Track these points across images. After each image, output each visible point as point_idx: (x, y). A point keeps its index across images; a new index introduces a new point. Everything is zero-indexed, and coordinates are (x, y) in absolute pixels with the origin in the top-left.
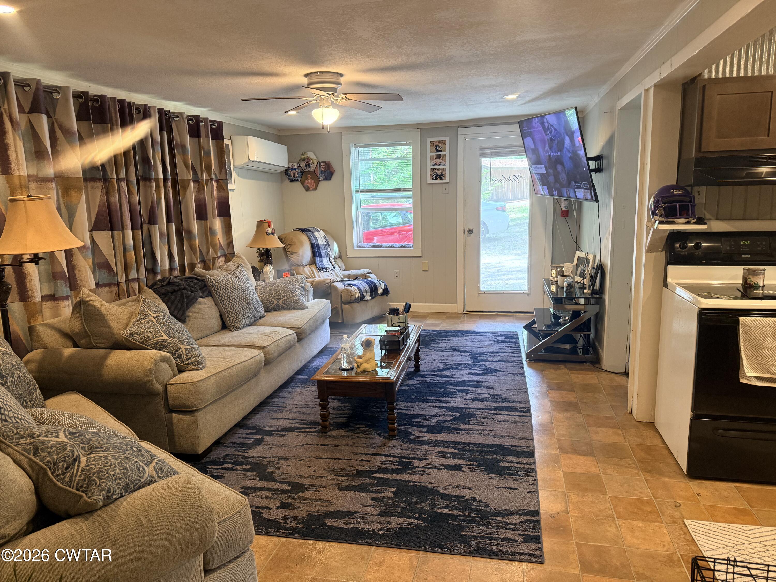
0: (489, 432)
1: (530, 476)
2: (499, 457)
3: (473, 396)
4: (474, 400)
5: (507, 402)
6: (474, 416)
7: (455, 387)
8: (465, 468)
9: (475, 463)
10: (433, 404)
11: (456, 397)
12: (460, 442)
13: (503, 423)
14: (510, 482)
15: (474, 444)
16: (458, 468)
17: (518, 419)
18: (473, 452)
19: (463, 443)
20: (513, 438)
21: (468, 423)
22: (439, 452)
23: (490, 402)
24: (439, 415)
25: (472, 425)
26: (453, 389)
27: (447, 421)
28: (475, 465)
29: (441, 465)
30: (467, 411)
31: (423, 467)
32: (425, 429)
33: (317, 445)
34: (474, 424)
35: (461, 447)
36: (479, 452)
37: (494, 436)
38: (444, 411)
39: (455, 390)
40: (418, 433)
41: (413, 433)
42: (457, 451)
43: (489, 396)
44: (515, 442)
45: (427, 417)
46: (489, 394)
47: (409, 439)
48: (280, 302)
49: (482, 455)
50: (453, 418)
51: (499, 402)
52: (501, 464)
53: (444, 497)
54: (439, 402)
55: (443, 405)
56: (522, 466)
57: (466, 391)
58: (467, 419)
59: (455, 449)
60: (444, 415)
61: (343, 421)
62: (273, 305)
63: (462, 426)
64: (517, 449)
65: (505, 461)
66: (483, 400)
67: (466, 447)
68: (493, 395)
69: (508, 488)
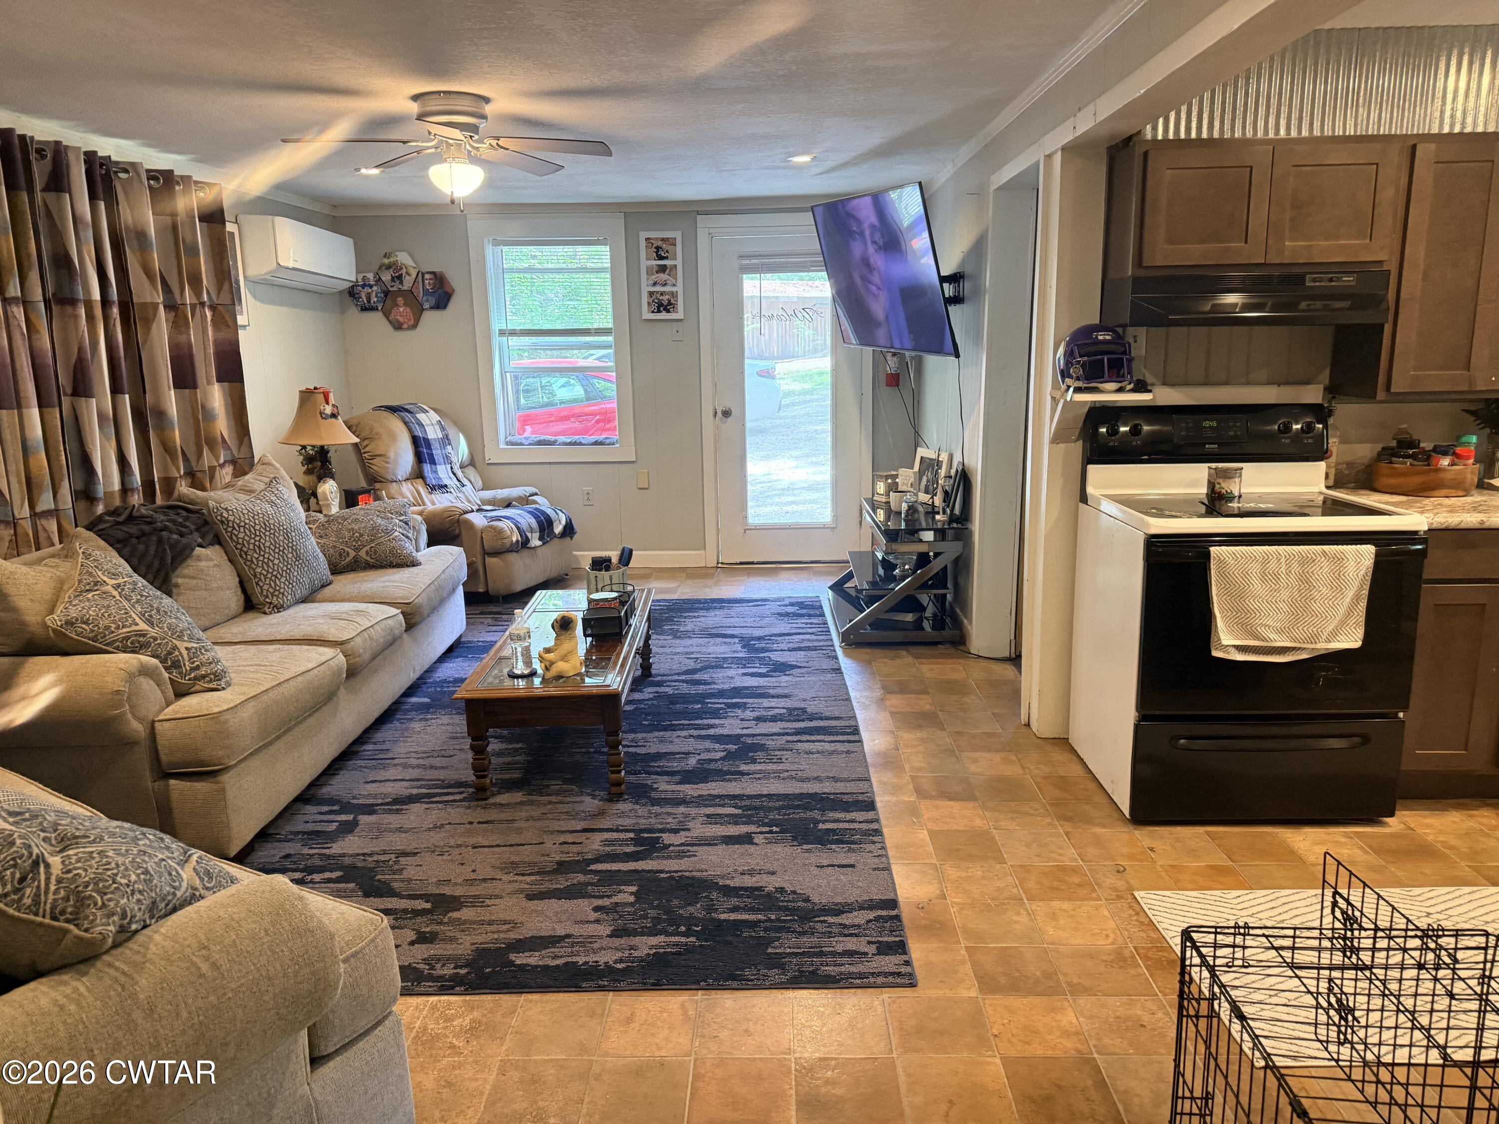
0: (793, 773)
1: (874, 843)
2: (816, 814)
3: (756, 714)
4: (758, 719)
5: (817, 719)
6: (762, 747)
7: (721, 701)
8: (759, 839)
9: (775, 829)
10: (684, 733)
11: (726, 718)
12: (744, 795)
13: (815, 756)
14: (840, 855)
15: (769, 796)
16: (747, 839)
17: (840, 747)
18: (770, 809)
19: (750, 797)
20: (835, 779)
21: (754, 761)
22: (708, 816)
23: (787, 721)
24: (698, 752)
25: (760, 763)
26: (718, 703)
27: (716, 761)
28: (776, 832)
29: (715, 838)
30: (749, 741)
31: (682, 845)
32: (677, 778)
33: (471, 823)
34: (764, 762)
35: (747, 803)
36: (779, 809)
37: (802, 780)
38: (708, 744)
39: (723, 706)
40: (664, 786)
41: (655, 786)
42: (739, 811)
43: (785, 711)
44: (840, 787)
45: (677, 756)
46: (784, 708)
47: (649, 798)
48: (363, 553)
49: (785, 814)
50: (725, 753)
51: (803, 720)
52: (821, 826)
53: (728, 891)
54: (695, 729)
55: (703, 732)
56: (856, 826)
57: (743, 706)
58: (751, 754)
59: (736, 807)
60: (708, 751)
61: (516, 775)
62: (348, 559)
63: (744, 768)
64: (845, 798)
65: (826, 821)
66: (774, 719)
67: (757, 803)
68: (790, 710)
69: (839, 866)
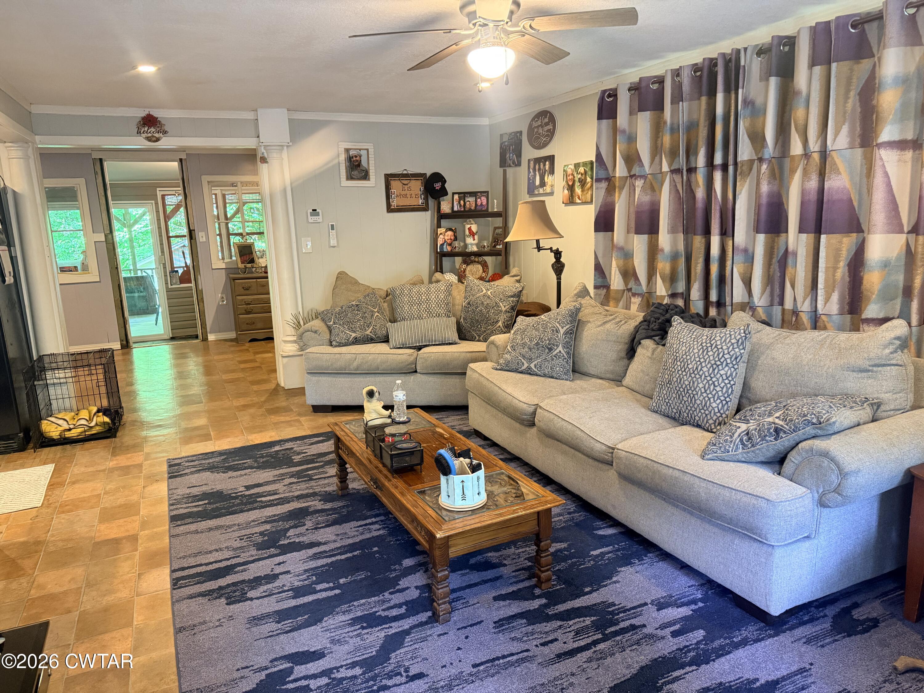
0: (229, 530)
1: (175, 500)
2: (209, 507)
3: (278, 583)
4: (272, 578)
5: (213, 591)
6: (260, 547)
7: (324, 595)
8: (243, 489)
9: (234, 495)
10: (332, 546)
11: (306, 571)
12: (260, 509)
13: (214, 547)
14: (196, 491)
15: (242, 511)
16: (248, 488)
17: (192, 561)
19: (255, 509)
20: (197, 532)
21: (262, 534)
22: (276, 494)
23: (243, 582)
24: (309, 531)
25: (256, 533)
26: (325, 590)
27: (291, 527)
28: (233, 493)
29: (266, 485)
30: (273, 551)
32: (311, 510)
34: (253, 534)
35: (255, 505)
36: (233, 506)
37: (221, 527)
38: (305, 539)
39: (319, 587)
40: (317, 504)
41: (322, 502)
42: (258, 500)
43: (250, 594)
44: (193, 527)
45: (323, 525)
46: (251, 599)
47: (320, 496)
49: (230, 503)
50: (288, 535)
51: (228, 586)
52: (206, 502)
54: (325, 552)
55: (316, 550)
56: (184, 506)
57: (298, 592)
58: (266, 538)
59: (261, 501)
60: (301, 534)
63: (268, 527)
64: (190, 520)
65: (203, 505)
66: (257, 582)
67: (249, 507)
68: (243, 598)
69: (196, 486)
